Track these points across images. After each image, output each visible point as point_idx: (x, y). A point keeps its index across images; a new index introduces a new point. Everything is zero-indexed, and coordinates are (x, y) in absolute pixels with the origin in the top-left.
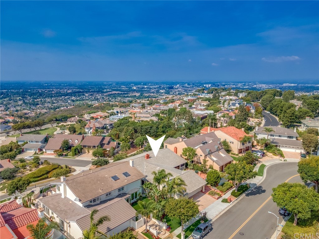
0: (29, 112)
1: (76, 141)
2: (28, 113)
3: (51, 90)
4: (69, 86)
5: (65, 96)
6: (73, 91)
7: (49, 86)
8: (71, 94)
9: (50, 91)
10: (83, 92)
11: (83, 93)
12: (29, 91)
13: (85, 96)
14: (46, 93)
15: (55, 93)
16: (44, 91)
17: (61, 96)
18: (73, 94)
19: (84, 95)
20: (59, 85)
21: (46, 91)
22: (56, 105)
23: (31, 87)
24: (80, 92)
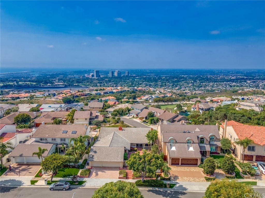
0: (189, 92)
1: (159, 114)
2: (187, 92)
3: (218, 76)
4: (237, 73)
5: (227, 82)
6: (236, 78)
7: (219, 73)
8: (233, 81)
9: (216, 77)
10: (247, 79)
11: (245, 80)
12: (201, 76)
13: (247, 82)
14: (213, 78)
15: (219, 79)
16: (212, 77)
17: (223, 82)
18: (236, 80)
19: (245, 81)
20: (228, 73)
21: (213, 77)
22: (215, 88)
23: (205, 74)
24: (243, 79)
